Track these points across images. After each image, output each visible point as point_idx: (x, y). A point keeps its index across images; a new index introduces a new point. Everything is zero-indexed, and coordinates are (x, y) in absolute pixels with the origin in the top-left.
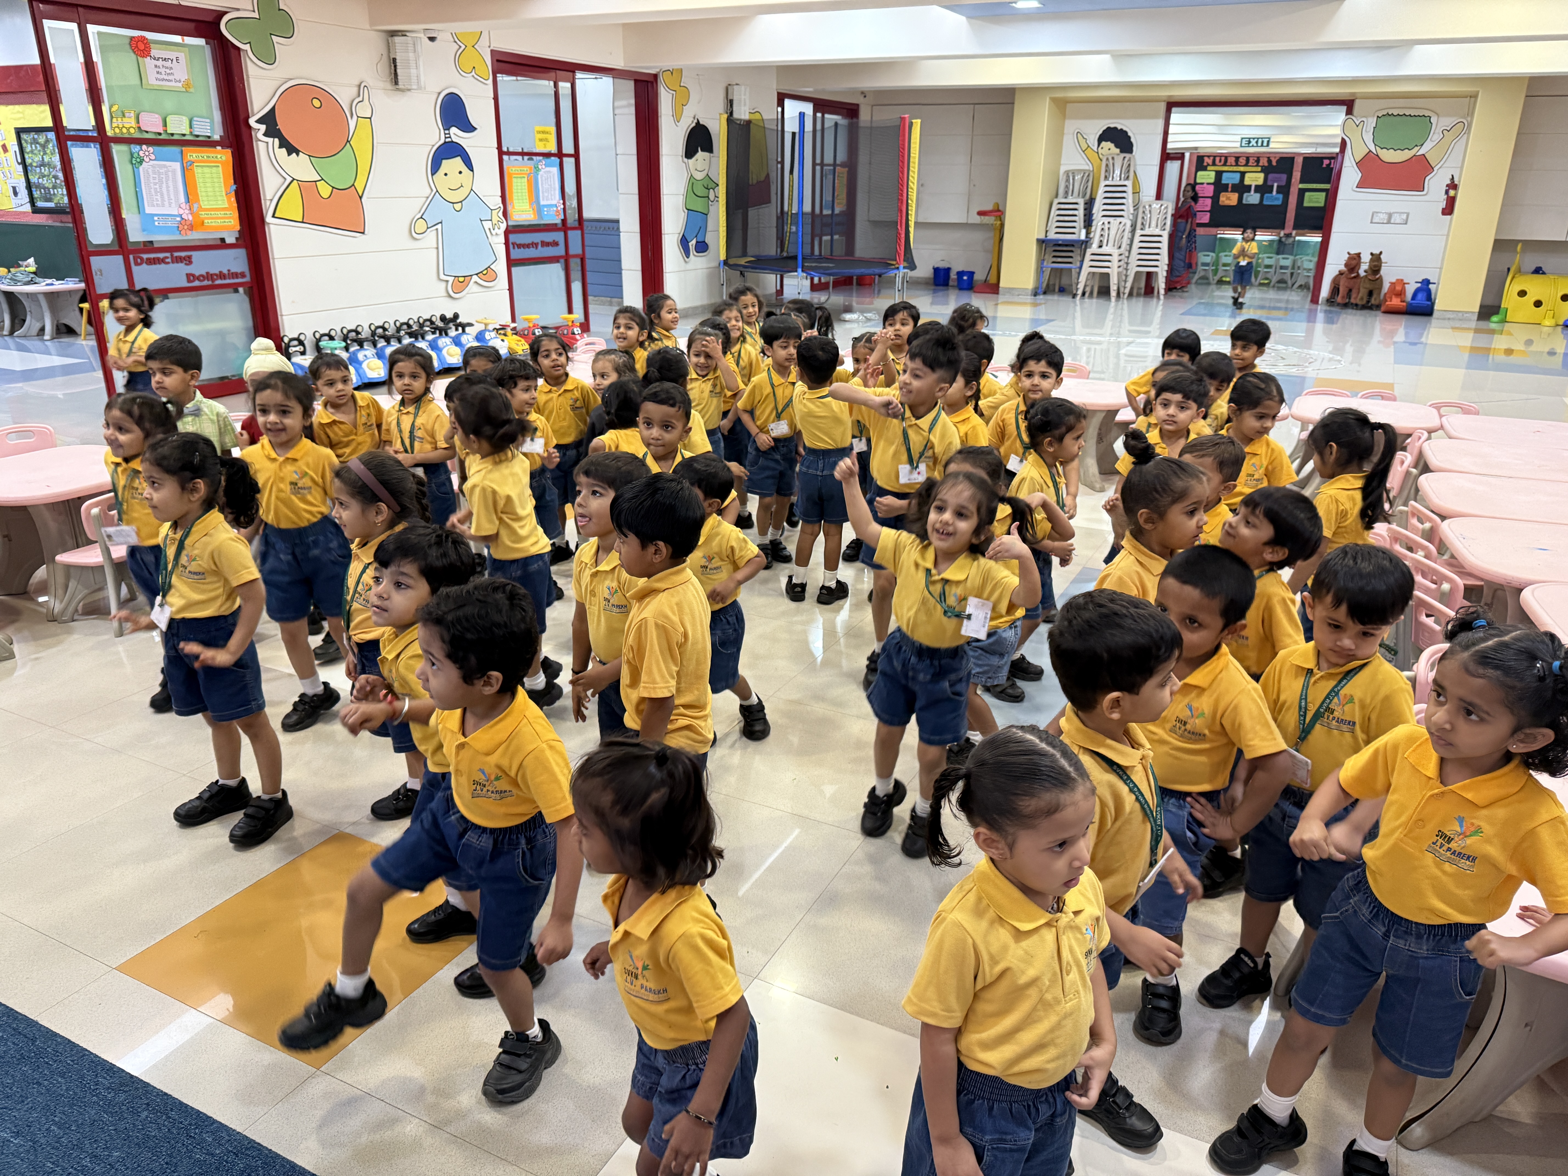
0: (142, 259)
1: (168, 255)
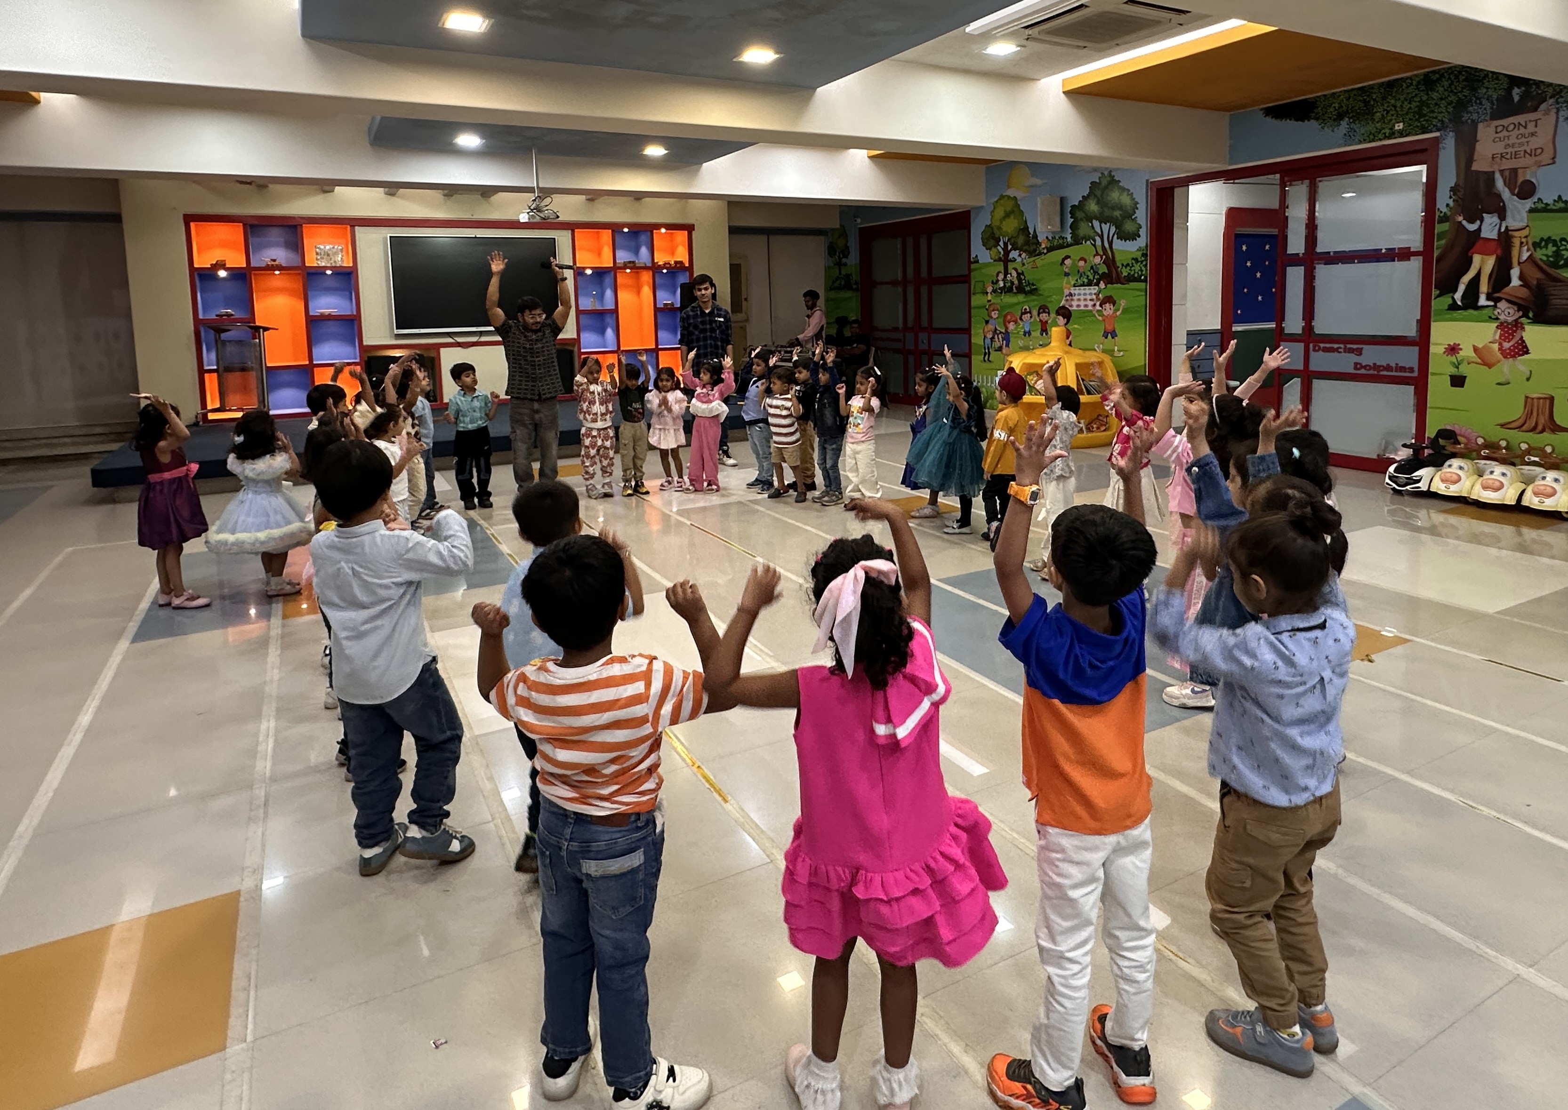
0: (1320, 347)
1: (1342, 346)
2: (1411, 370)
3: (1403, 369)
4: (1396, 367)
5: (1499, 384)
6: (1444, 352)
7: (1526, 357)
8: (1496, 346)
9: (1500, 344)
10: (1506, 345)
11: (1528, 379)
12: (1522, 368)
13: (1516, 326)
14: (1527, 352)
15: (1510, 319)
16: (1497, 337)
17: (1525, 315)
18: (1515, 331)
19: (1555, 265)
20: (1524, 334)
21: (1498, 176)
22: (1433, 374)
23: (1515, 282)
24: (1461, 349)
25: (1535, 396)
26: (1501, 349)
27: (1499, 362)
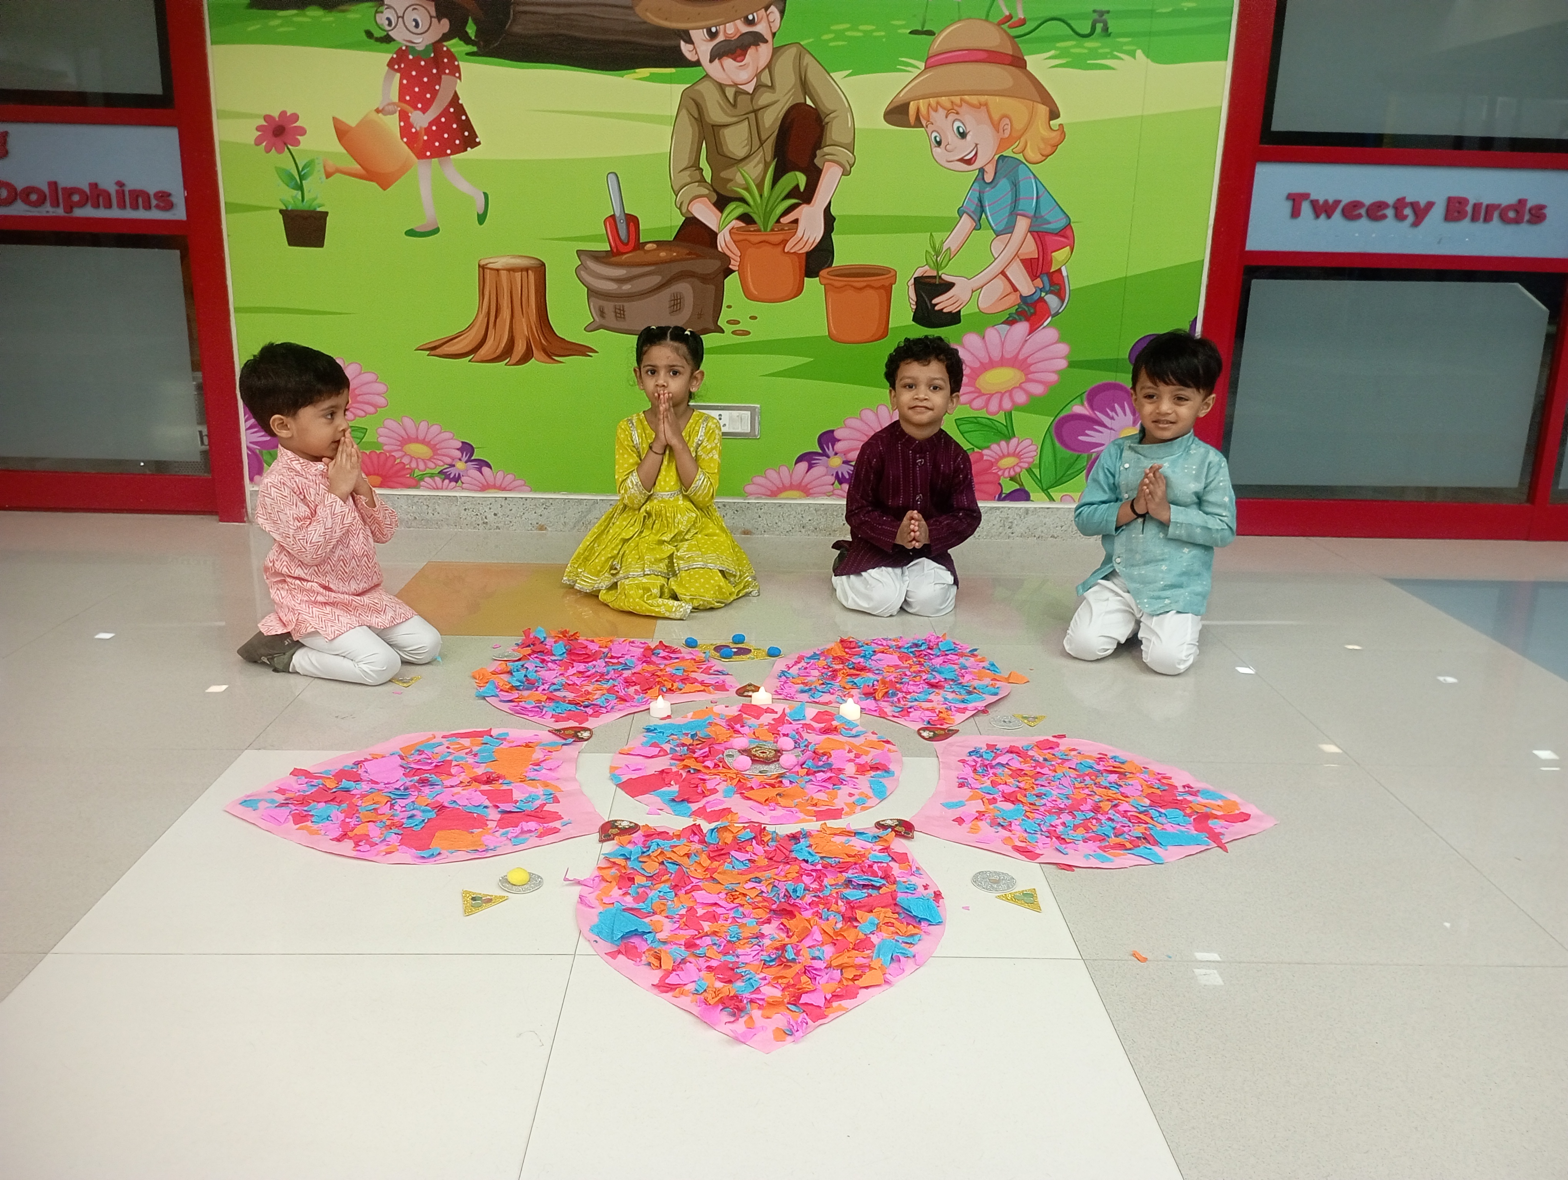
2: (164, 200)
3: (139, 198)
4: (121, 194)
5: (411, 233)
6: (258, 142)
7: (470, 153)
8: (393, 123)
9: (404, 116)
10: (420, 120)
11: (482, 218)
12: (464, 186)
13: (437, 63)
14: (471, 141)
15: (421, 42)
16: (395, 96)
17: (457, 31)
18: (438, 79)
20: (461, 88)
22: (234, 208)
24: (302, 131)
25: (500, 263)
26: (406, 130)
27: (404, 169)
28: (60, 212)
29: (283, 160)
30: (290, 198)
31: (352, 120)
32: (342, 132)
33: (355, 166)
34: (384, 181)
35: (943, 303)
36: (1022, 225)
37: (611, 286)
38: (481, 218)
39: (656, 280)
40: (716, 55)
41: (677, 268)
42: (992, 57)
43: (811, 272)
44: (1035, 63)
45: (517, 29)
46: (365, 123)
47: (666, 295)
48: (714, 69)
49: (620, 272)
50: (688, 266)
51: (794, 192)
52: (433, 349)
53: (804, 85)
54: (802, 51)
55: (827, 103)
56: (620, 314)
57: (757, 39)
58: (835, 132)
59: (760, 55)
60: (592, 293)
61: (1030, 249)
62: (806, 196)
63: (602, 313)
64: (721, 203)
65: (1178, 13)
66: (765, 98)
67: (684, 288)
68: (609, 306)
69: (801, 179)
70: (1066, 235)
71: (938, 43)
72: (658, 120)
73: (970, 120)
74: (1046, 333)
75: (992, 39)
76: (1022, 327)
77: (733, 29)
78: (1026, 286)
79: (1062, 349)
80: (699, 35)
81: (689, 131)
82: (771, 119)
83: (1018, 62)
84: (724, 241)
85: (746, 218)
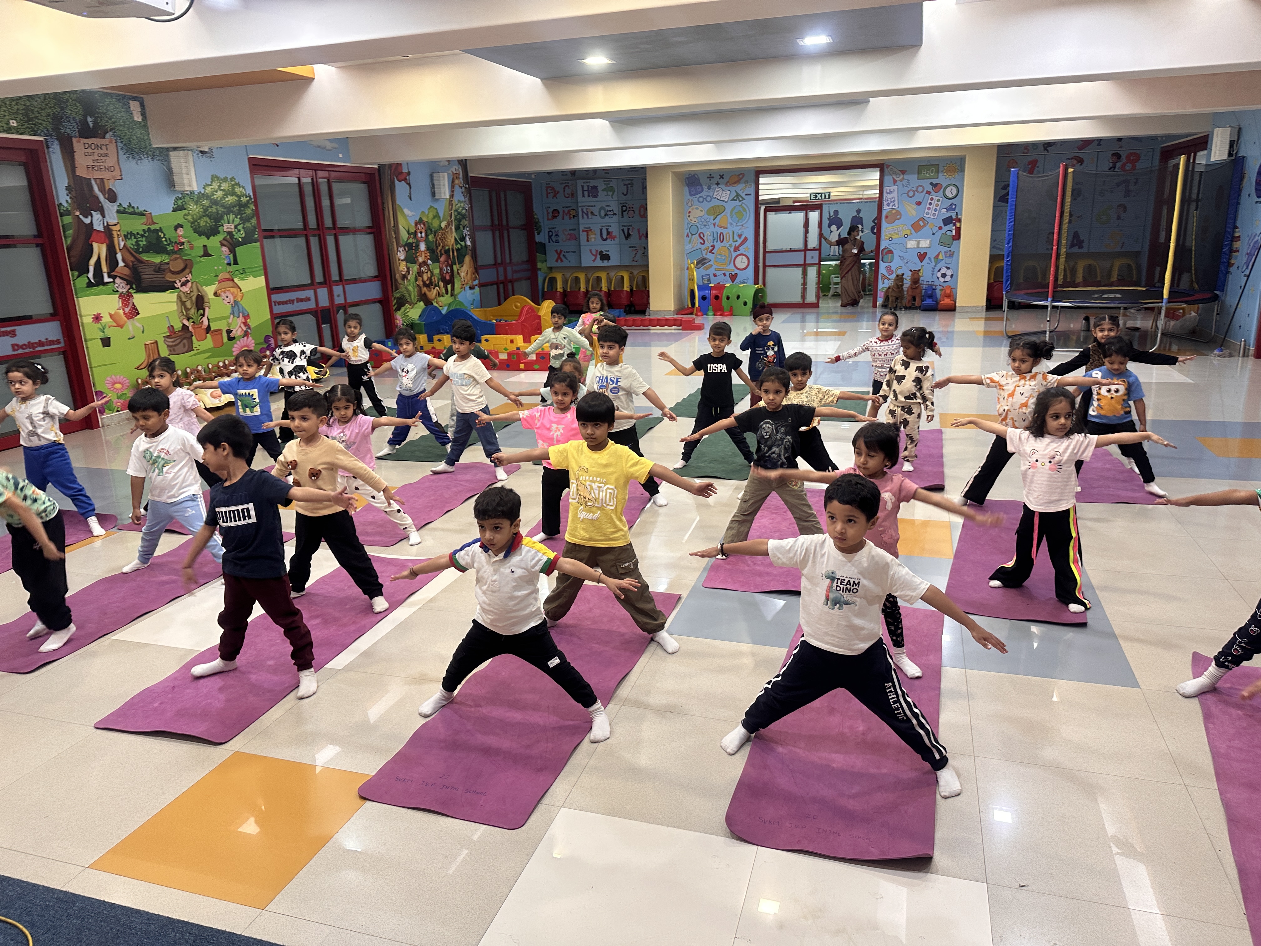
2: (58, 342)
3: (52, 342)
4: (46, 342)
5: (129, 339)
6: (93, 321)
7: (138, 316)
8: (121, 312)
9: (123, 310)
10: (127, 310)
12: (138, 325)
13: (128, 295)
14: (138, 314)
15: (125, 291)
16: (121, 305)
17: (131, 288)
18: (129, 300)
19: (137, 251)
20: (134, 301)
21: (93, 182)
22: (89, 340)
23: (121, 264)
24: (102, 317)
25: (148, 342)
26: (124, 313)
27: (126, 322)
28: (31, 350)
29: (99, 325)
30: (101, 335)
31: (113, 313)
32: (111, 316)
33: (115, 324)
34: (121, 327)
35: (232, 335)
36: (241, 315)
37: (171, 344)
38: (143, 332)
39: (179, 340)
40: (182, 286)
41: (183, 337)
42: (228, 280)
43: (208, 333)
44: (236, 280)
45: (143, 285)
46: (116, 313)
47: (182, 344)
48: (181, 289)
49: (172, 340)
50: (184, 336)
51: (201, 315)
52: (137, 368)
53: (199, 291)
54: (197, 283)
55: (203, 294)
56: (174, 350)
57: (188, 281)
58: (206, 300)
59: (189, 284)
60: (168, 346)
61: (243, 321)
62: (203, 315)
63: (170, 351)
64: (188, 320)
65: (255, 267)
66: (192, 294)
67: (185, 341)
68: (172, 348)
69: (202, 311)
70: (248, 315)
71: (219, 278)
72: (173, 302)
73: (228, 294)
74: (250, 339)
75: (228, 276)
76: (246, 338)
77: (184, 279)
78: (245, 329)
79: (253, 341)
80: (177, 281)
81: (179, 304)
82: (194, 298)
83: (233, 281)
84: (190, 328)
85: (193, 322)
